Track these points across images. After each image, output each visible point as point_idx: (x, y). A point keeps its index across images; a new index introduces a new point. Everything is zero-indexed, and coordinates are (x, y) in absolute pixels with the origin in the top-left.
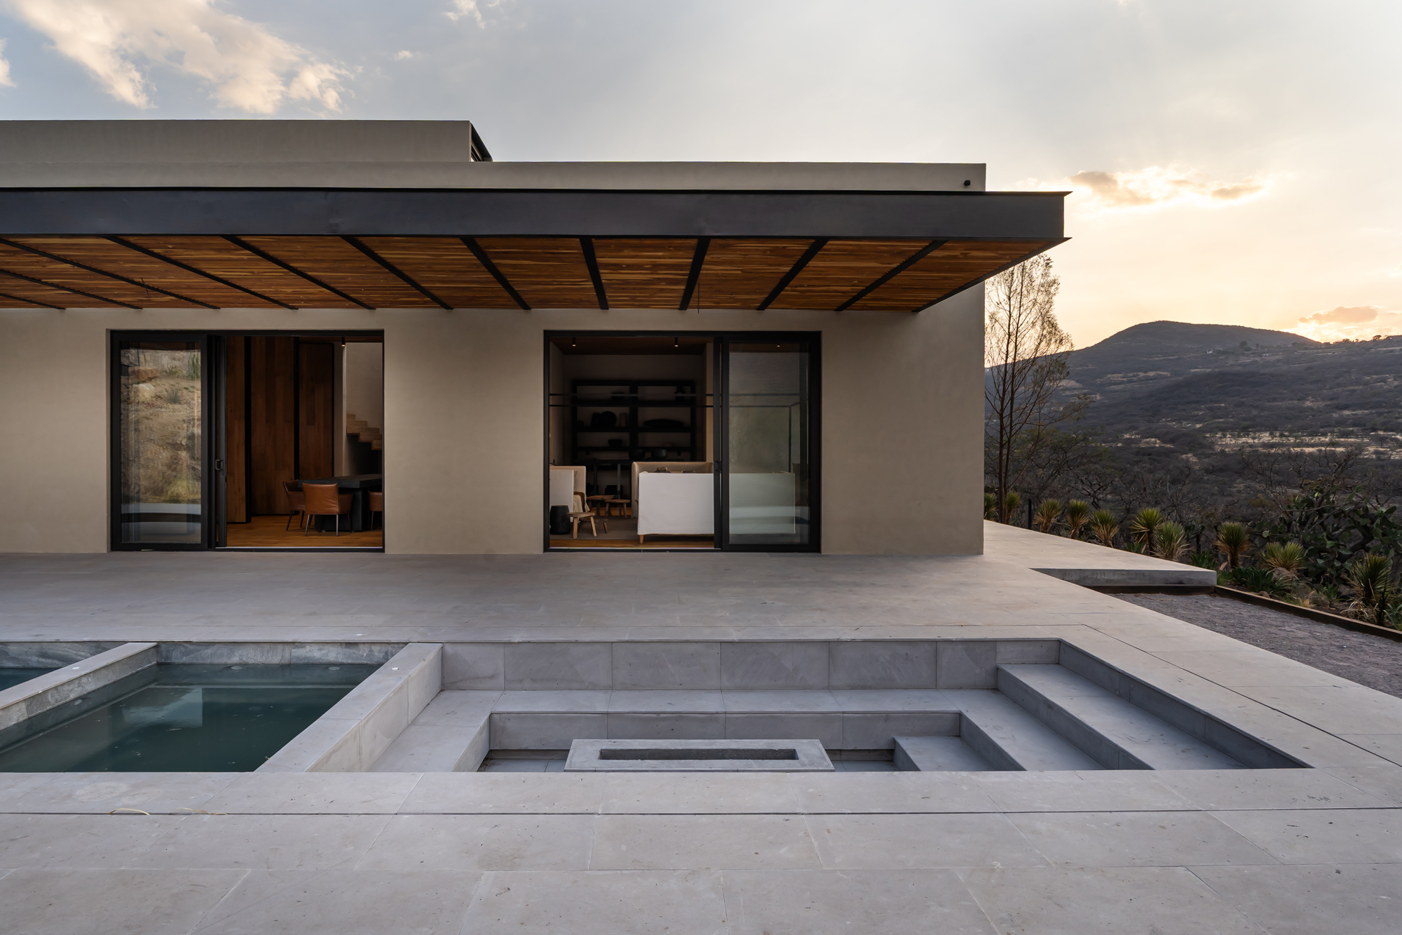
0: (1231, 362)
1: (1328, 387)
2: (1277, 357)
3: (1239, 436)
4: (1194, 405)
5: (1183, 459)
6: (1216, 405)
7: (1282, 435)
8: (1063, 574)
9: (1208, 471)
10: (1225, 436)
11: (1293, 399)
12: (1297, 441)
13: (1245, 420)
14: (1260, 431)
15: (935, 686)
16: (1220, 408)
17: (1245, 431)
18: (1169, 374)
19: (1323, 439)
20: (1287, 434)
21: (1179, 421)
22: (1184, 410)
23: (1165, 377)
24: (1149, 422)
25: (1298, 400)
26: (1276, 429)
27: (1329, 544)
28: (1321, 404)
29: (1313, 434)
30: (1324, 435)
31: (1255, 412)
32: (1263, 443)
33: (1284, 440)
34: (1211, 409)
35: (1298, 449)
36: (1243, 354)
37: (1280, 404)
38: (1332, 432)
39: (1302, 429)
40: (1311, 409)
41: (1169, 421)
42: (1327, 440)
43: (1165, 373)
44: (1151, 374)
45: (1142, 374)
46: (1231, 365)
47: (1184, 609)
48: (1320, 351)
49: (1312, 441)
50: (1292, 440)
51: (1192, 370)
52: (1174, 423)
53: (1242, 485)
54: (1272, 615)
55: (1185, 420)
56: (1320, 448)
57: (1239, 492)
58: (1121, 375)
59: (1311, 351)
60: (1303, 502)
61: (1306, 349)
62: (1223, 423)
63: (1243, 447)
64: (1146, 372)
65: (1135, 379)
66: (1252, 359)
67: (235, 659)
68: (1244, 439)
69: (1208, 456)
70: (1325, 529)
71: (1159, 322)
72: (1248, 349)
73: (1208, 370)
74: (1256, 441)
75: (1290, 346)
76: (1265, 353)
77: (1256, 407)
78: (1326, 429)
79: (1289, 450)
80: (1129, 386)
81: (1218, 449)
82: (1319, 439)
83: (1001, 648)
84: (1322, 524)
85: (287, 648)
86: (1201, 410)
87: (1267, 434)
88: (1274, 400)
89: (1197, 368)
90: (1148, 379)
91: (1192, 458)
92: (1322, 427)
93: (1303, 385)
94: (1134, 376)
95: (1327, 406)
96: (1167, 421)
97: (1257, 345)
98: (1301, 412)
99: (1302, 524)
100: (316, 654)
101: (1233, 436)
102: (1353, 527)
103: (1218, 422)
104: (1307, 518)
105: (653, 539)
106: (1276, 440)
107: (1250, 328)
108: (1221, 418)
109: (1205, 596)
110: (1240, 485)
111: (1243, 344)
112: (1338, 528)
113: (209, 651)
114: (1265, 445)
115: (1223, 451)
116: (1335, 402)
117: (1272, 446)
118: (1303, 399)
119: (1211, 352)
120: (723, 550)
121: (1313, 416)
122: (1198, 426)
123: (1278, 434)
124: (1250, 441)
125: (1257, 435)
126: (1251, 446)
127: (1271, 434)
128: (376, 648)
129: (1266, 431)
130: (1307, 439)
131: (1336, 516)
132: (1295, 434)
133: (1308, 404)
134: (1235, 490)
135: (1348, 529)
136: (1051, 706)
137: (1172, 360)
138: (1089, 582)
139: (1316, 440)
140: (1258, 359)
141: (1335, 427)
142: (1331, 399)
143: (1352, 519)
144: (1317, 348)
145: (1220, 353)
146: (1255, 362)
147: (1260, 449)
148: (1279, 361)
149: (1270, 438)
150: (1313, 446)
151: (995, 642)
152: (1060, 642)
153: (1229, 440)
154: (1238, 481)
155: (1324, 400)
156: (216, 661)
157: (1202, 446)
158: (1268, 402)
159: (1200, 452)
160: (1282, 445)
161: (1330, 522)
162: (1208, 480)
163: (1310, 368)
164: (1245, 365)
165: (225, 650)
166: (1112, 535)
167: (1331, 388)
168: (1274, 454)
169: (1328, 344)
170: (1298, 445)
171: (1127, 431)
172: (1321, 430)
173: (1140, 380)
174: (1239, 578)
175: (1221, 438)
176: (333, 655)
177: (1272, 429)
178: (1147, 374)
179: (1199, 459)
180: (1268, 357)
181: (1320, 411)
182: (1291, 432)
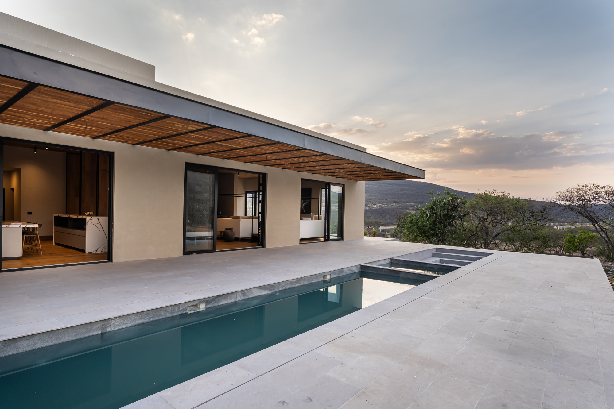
120: (329, 241)
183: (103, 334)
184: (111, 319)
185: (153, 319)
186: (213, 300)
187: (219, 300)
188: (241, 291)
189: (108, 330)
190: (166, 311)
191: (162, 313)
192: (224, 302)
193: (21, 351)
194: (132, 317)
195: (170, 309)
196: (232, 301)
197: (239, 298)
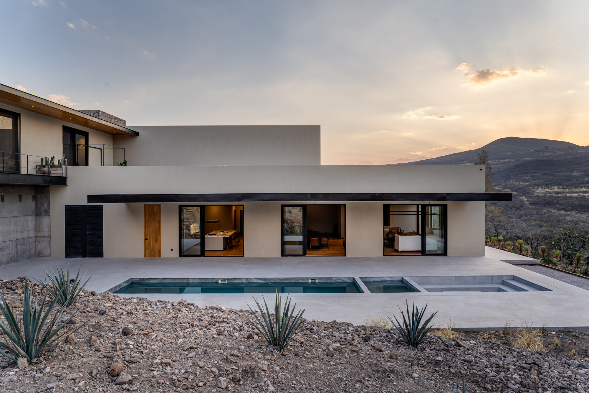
0: (541, 155)
1: (583, 166)
2: (561, 153)
3: (544, 188)
4: (525, 174)
5: (521, 199)
6: (534, 174)
7: (563, 188)
8: (506, 261)
9: (531, 204)
10: (538, 188)
11: (568, 172)
12: (570, 190)
13: (547, 181)
14: (554, 186)
15: (492, 283)
16: (536, 176)
17: (547, 186)
18: (514, 161)
19: (581, 189)
20: (565, 187)
21: (518, 181)
22: (521, 177)
23: (512, 162)
24: (506, 182)
25: (570, 172)
26: (561, 185)
27: (572, 247)
28: (580, 174)
29: (577, 187)
30: (581, 188)
31: (551, 178)
32: (555, 191)
33: (564, 190)
34: (532, 176)
35: (570, 195)
36: (546, 152)
37: (562, 174)
38: (585, 187)
39: (572, 185)
40: (576, 176)
41: (514, 182)
42: (582, 190)
43: (512, 160)
44: (506, 160)
45: (502, 161)
46: (541, 157)
47: (533, 269)
48: (580, 150)
49: (576, 191)
50: (567, 190)
51: (524, 159)
52: (516, 182)
53: (546, 210)
54: (552, 270)
55: (521, 181)
56: (579, 194)
57: (545, 213)
58: (493, 161)
59: (576, 150)
60: (564, 233)
61: (574, 149)
62: (538, 182)
63: (546, 193)
64: (504, 160)
65: (499, 163)
66: (550, 154)
67: (372, 280)
68: (547, 190)
69: (531, 198)
70: (571, 242)
71: (509, 137)
72: (548, 150)
73: (531, 159)
74: (552, 191)
75: (567, 148)
76: (555, 151)
77: (552, 175)
78: (582, 185)
79: (566, 195)
80: (496, 166)
81: (535, 194)
82: (579, 190)
83: (504, 277)
84: (570, 240)
85: (381, 278)
86: (528, 176)
87: (557, 187)
88: (560, 172)
89: (526, 158)
90: (505, 163)
91: (524, 198)
92: (580, 184)
93: (572, 165)
94: (499, 161)
95: (583, 175)
96: (513, 181)
97: (552, 148)
98: (571, 177)
99: (564, 240)
100: (386, 279)
101: (542, 188)
102: (580, 241)
103: (535, 182)
104: (566, 238)
105: (403, 252)
106: (561, 190)
107: (549, 140)
108: (537, 180)
109: (537, 266)
110: (545, 210)
111: (546, 147)
112: (575, 241)
113: (368, 279)
114: (555, 193)
115: (537, 195)
116: (586, 173)
117: (559, 193)
118: (572, 172)
119: (532, 151)
120: (424, 255)
121: (577, 179)
122: (527, 184)
123: (561, 187)
124: (549, 191)
125: (552, 188)
126: (550, 193)
127: (558, 187)
128: (396, 278)
129: (556, 186)
130: (574, 190)
131: (574, 238)
132: (569, 187)
133: (574, 174)
134: (543, 212)
135: (578, 242)
136: (515, 286)
137: (515, 154)
138: (512, 263)
139: (578, 190)
140: (552, 154)
141: (586, 184)
142: (585, 172)
143: (580, 239)
144: (578, 149)
145: (536, 151)
146: (551, 155)
147: (553, 194)
148: (561, 154)
149: (558, 189)
150: (576, 193)
151: (503, 276)
152: (514, 276)
153: (540, 190)
154: (544, 208)
155: (581, 172)
156: (369, 280)
157: (529, 193)
158: (557, 173)
159: (528, 196)
160: (563, 193)
161: (573, 239)
162: (531, 208)
163: (575, 158)
164: (547, 157)
165: (370, 278)
166: (512, 248)
167: (584, 167)
168: (560, 197)
169: (583, 147)
170: (570, 193)
171: (496, 186)
172: (580, 185)
173: (501, 163)
174: (544, 261)
175: (537, 189)
176: (389, 279)
177: (559, 185)
178: (505, 161)
179: (527, 199)
180: (557, 153)
181: (580, 177)
182: (567, 186)
183: (187, 283)
184: (190, 279)
185: (204, 282)
186: (230, 280)
187: (233, 280)
188: (245, 278)
189: (189, 282)
190: (209, 280)
191: (208, 280)
192: (236, 282)
193: (166, 282)
194: (197, 279)
195: (211, 280)
196: (241, 282)
197: (244, 281)
